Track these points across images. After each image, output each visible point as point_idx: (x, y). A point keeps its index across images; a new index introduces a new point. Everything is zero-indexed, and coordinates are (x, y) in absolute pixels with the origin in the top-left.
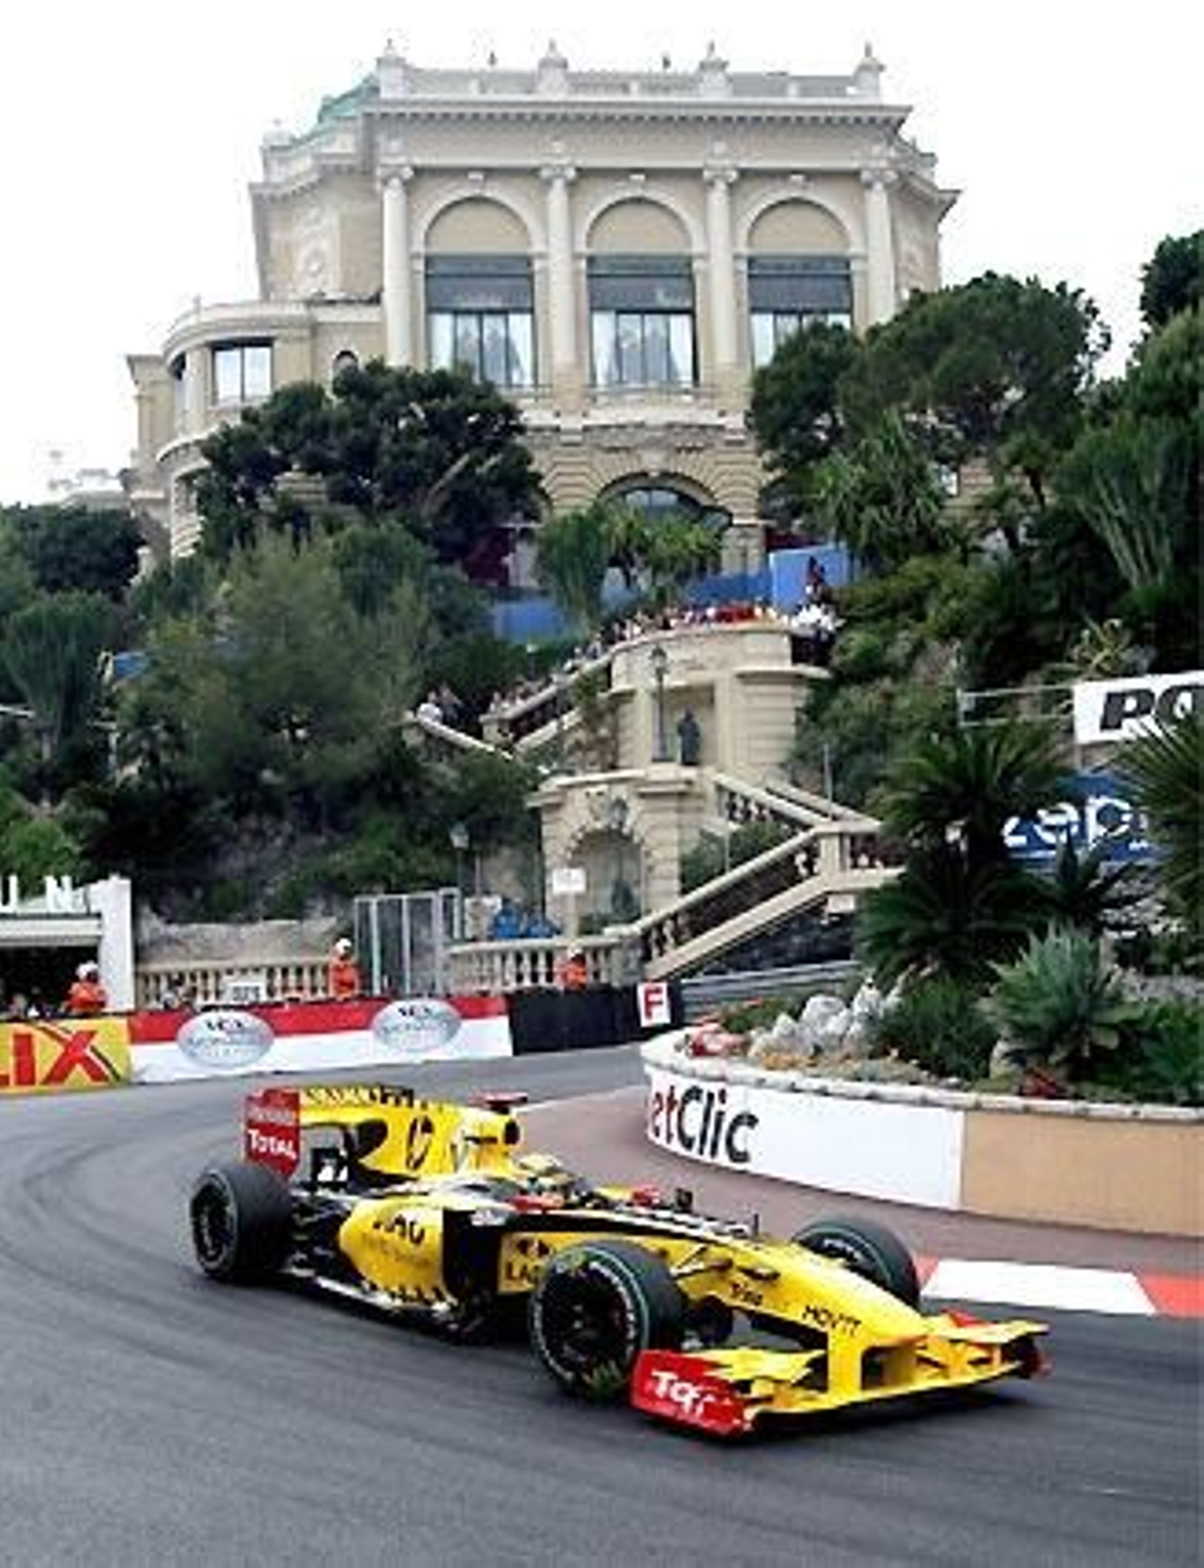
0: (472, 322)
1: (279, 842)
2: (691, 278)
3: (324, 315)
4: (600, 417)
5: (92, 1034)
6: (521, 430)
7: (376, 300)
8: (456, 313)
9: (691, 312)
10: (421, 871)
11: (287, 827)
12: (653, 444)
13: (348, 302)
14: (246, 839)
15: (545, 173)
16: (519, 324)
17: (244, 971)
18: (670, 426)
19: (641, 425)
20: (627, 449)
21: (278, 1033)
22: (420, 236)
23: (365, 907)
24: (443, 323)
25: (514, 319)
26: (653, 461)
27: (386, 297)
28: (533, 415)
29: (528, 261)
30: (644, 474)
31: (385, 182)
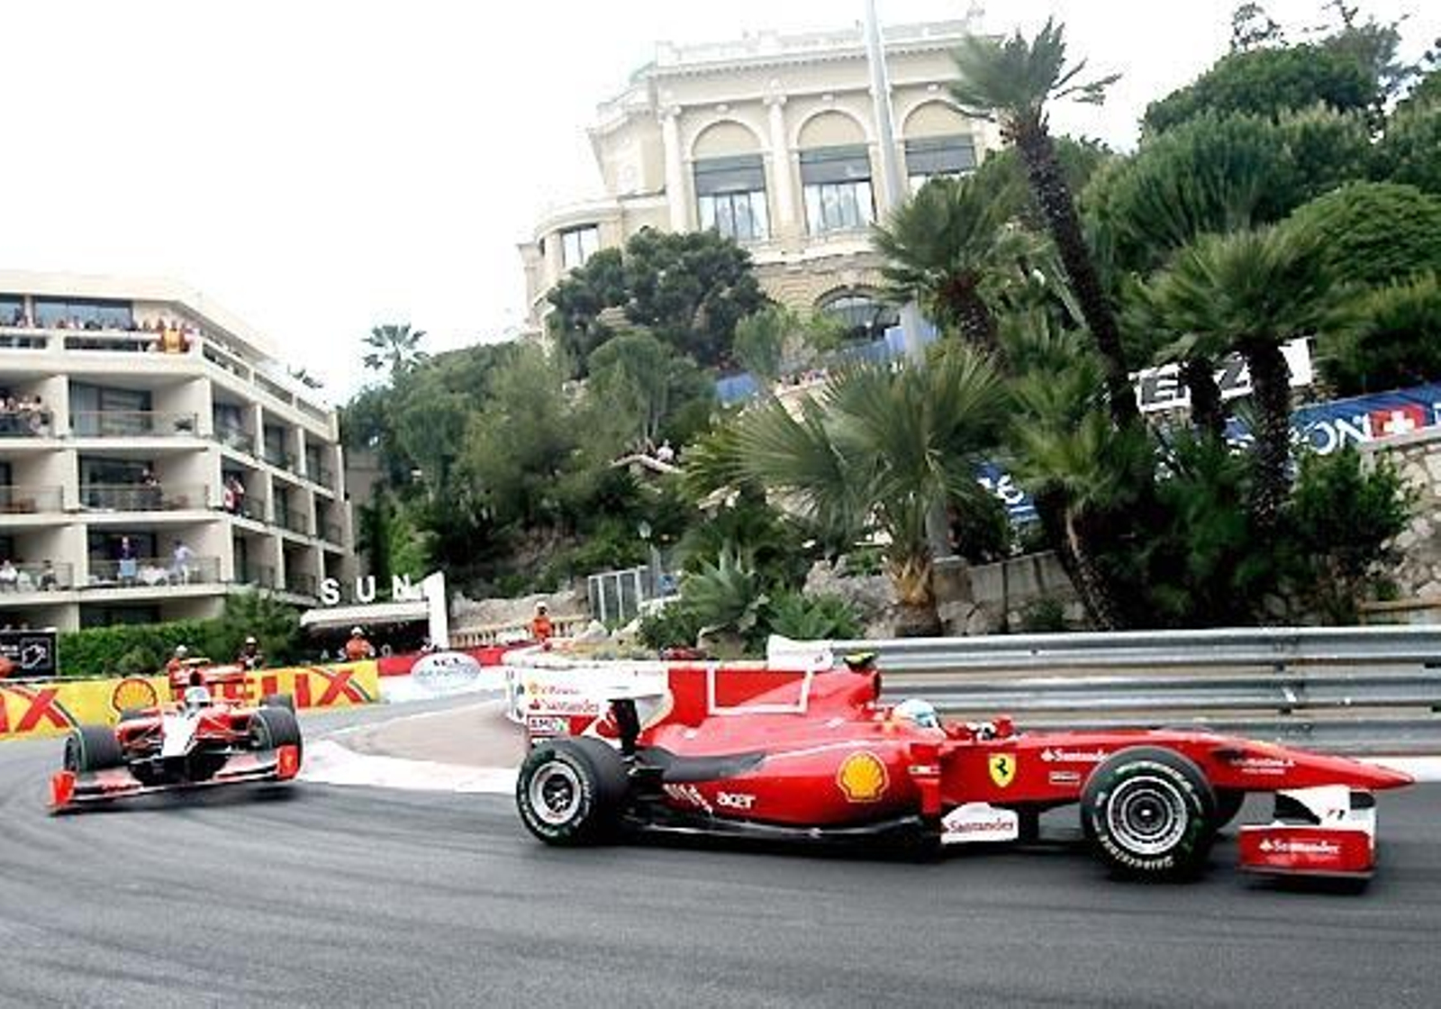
0: (727, 200)
1: (551, 544)
2: (867, 157)
3: (629, 204)
4: (810, 254)
5: (350, 672)
6: (750, 266)
7: (663, 192)
8: (716, 195)
9: (868, 180)
10: (636, 556)
11: (555, 534)
12: (850, 266)
13: (647, 195)
14: (530, 544)
15: (766, 102)
16: (757, 198)
17: (517, 629)
18: (858, 254)
19: (839, 256)
20: (832, 272)
21: (483, 665)
22: (688, 149)
23: (595, 581)
24: (708, 203)
25: (753, 195)
26: (850, 279)
27: (669, 190)
28: (759, 257)
29: (760, 157)
30: (844, 287)
31: (664, 117)
